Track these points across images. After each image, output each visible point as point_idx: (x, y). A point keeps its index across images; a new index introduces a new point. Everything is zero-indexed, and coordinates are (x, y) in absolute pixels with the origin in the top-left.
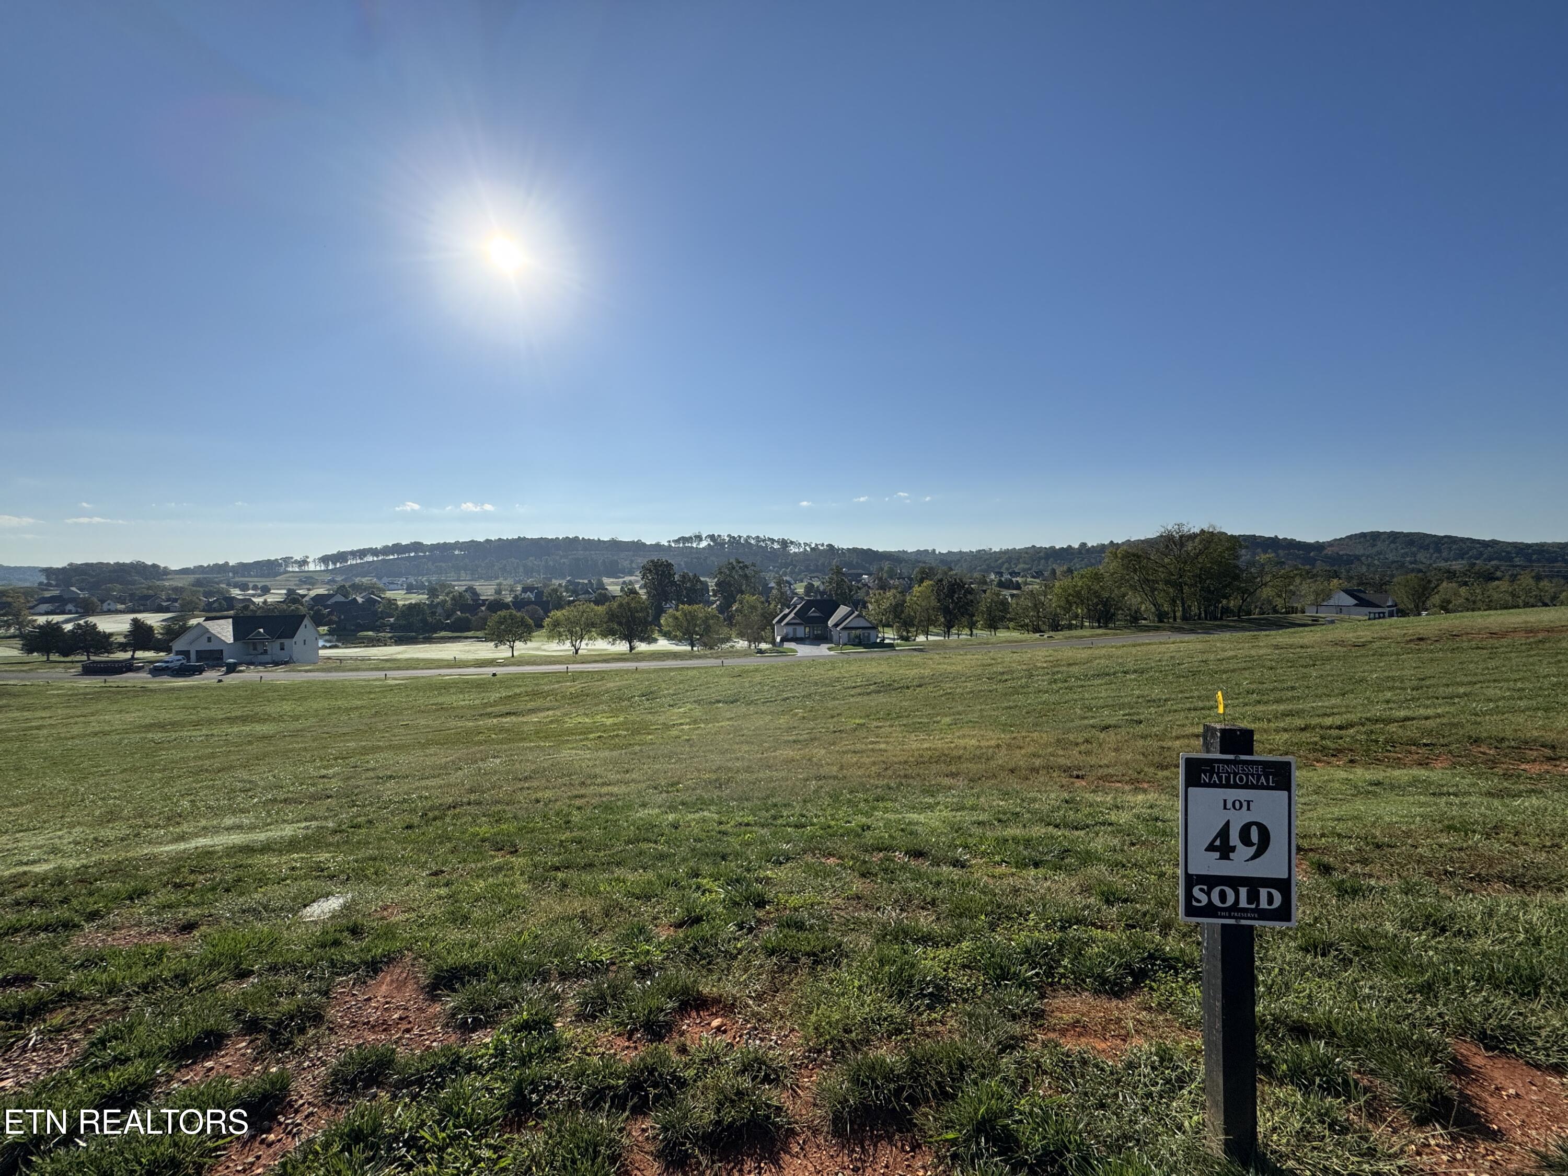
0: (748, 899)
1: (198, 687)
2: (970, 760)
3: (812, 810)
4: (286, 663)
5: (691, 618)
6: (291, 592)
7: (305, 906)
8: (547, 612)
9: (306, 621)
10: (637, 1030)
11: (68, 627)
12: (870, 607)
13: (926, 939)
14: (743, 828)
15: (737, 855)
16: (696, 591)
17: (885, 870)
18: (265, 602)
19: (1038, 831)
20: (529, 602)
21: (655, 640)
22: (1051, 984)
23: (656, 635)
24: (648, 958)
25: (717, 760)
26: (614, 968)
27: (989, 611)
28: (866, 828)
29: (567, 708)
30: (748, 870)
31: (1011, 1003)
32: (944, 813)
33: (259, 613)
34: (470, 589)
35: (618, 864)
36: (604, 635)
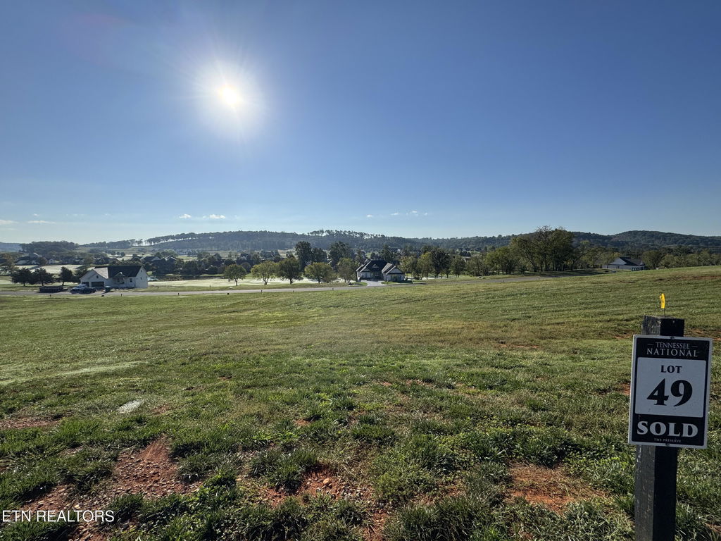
0: (344, 405)
1: (93, 299)
2: (450, 334)
3: (375, 358)
4: (133, 288)
5: (319, 269)
6: (135, 256)
7: (120, 406)
8: (252, 265)
9: (141, 269)
10: (282, 486)
11: (33, 271)
12: (401, 264)
13: (440, 431)
14: (342, 367)
15: (339, 381)
16: (320, 256)
17: (414, 390)
18: (123, 260)
19: (487, 370)
20: (244, 261)
21: (302, 279)
22: (511, 459)
23: (302, 276)
24: (290, 440)
25: (329, 333)
26: (272, 444)
27: (456, 266)
28: (402, 367)
29: (261, 309)
30: (345, 389)
31: (492, 472)
32: (439, 360)
33: (120, 265)
34: (217, 255)
35: (280, 385)
36: (279, 276)
